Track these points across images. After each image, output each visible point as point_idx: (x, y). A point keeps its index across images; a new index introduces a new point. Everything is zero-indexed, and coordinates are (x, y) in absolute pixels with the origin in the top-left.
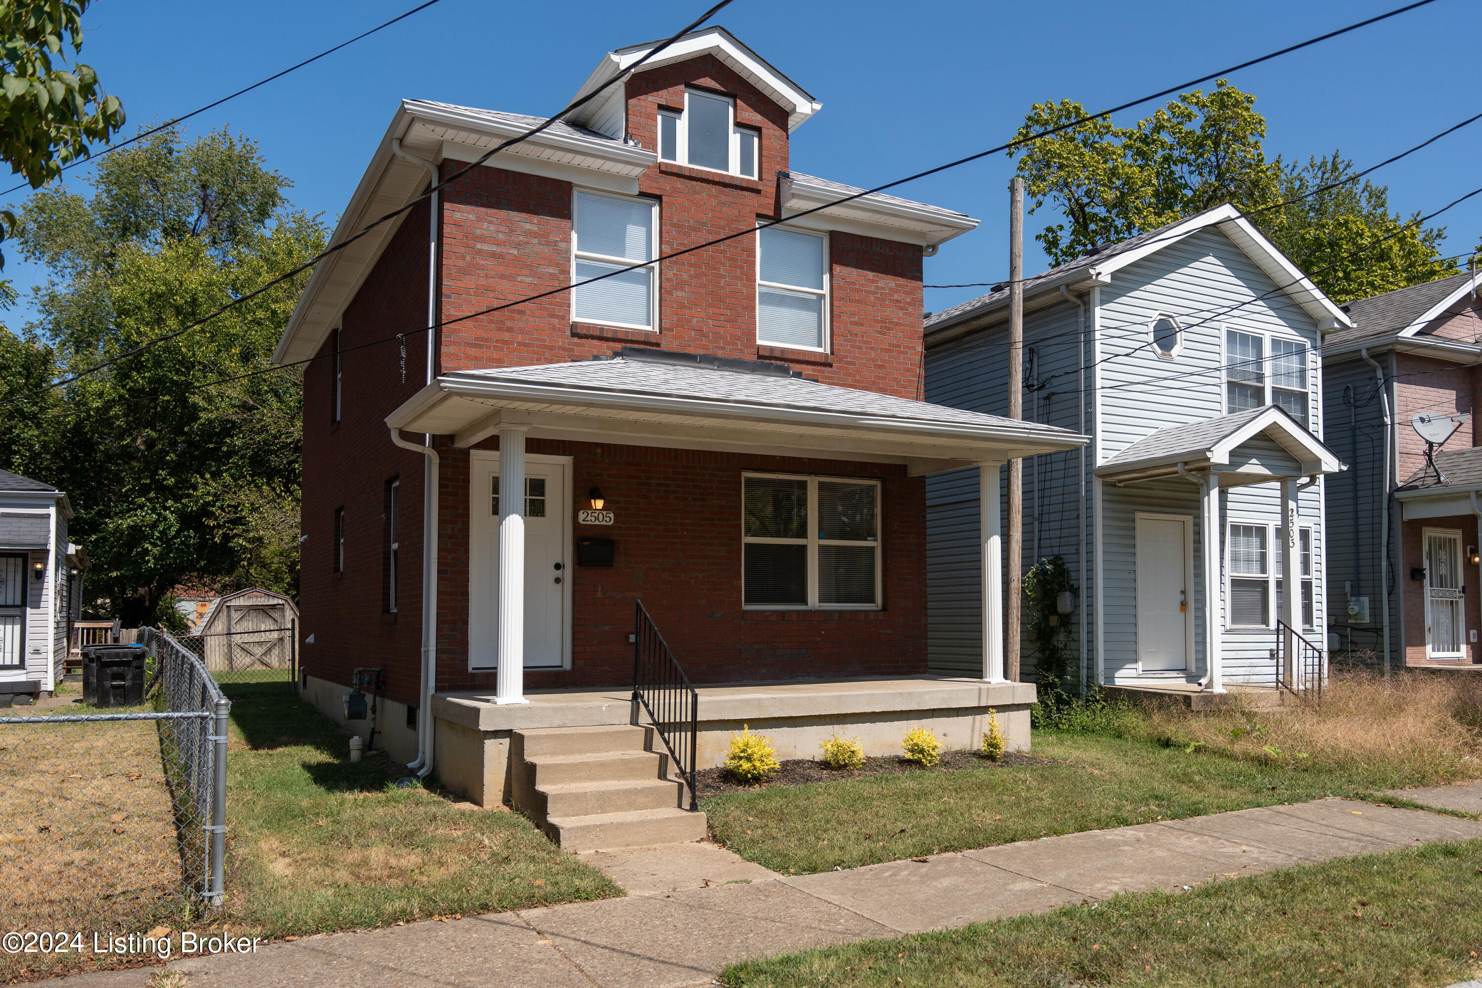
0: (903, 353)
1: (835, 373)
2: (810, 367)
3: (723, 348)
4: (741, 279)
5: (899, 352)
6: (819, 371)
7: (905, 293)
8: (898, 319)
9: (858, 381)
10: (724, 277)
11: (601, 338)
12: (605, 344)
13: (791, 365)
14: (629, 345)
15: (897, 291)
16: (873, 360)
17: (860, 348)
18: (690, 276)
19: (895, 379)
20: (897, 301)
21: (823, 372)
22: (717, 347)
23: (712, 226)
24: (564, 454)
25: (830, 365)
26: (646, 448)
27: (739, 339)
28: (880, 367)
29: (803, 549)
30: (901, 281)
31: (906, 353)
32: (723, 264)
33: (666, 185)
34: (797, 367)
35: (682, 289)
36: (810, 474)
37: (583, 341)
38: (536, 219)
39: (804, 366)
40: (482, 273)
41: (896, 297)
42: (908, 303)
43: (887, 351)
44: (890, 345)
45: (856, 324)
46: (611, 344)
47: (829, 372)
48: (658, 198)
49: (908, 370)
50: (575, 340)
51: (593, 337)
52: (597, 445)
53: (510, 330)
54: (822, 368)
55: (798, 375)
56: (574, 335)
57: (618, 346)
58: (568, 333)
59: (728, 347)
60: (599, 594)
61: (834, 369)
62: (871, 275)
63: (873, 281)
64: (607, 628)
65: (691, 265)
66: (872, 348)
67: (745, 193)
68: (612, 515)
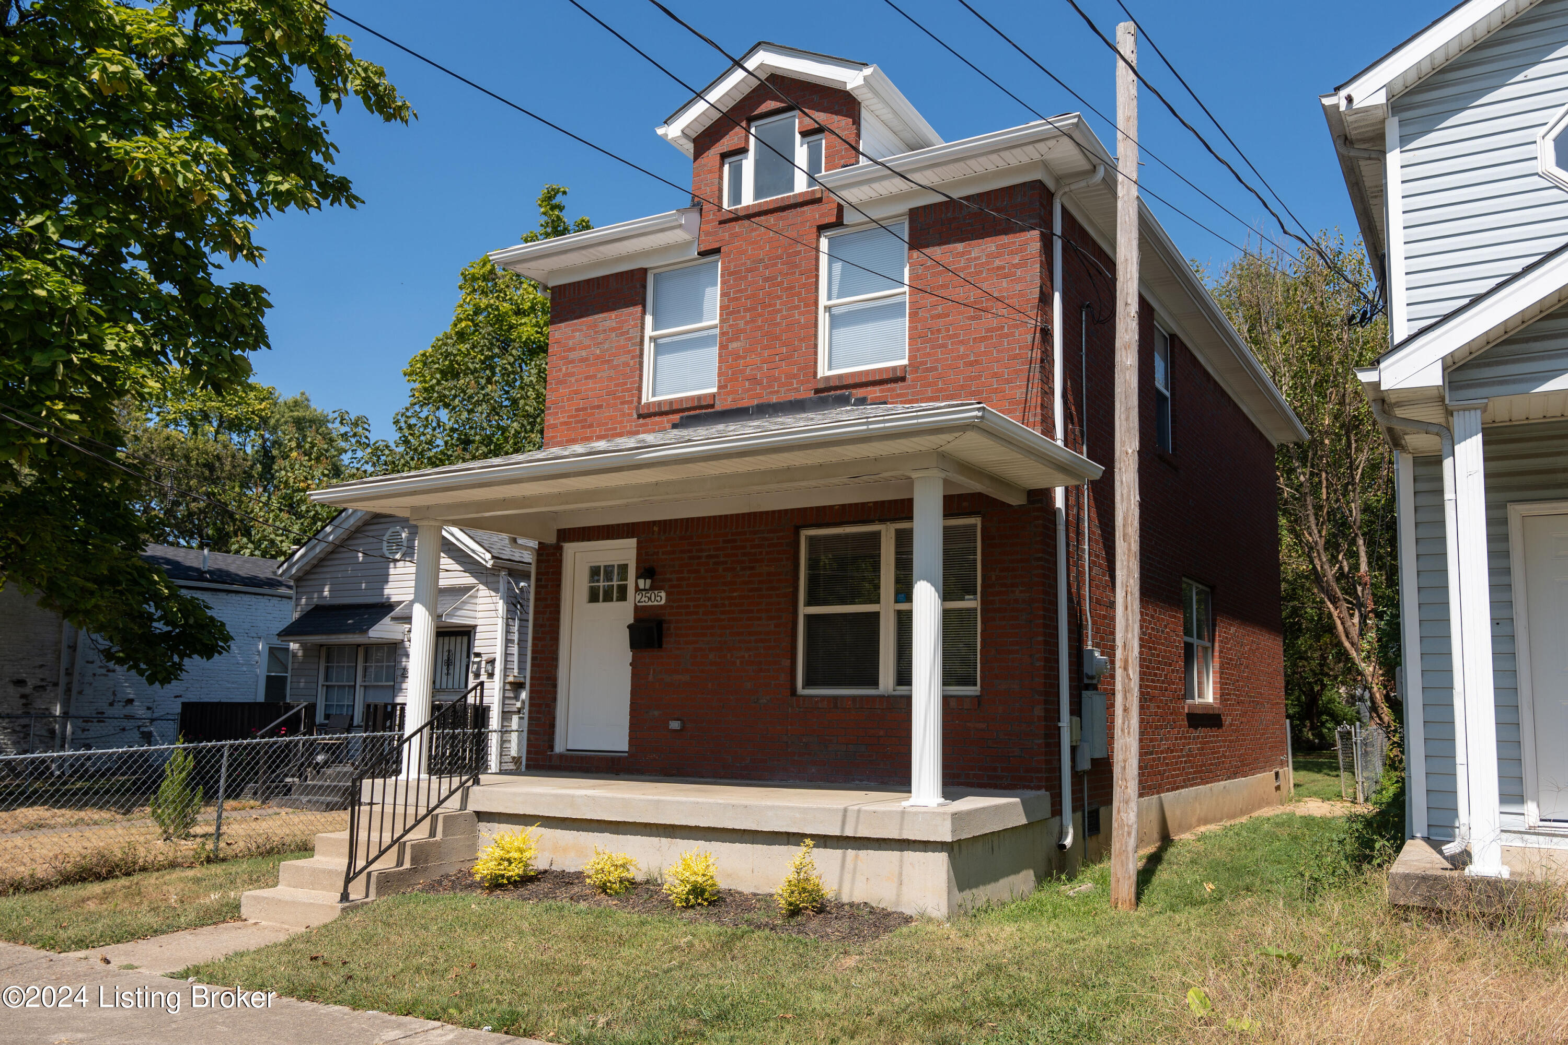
0: (1007, 335)
1: (908, 387)
2: (877, 388)
3: (778, 392)
4: (797, 307)
5: (1001, 336)
6: (889, 390)
7: (1012, 253)
8: (1000, 291)
9: (941, 390)
10: (780, 311)
11: (661, 414)
12: (665, 418)
13: (854, 391)
14: (686, 414)
15: (999, 255)
16: (961, 357)
17: (944, 346)
18: (747, 323)
19: (995, 375)
20: (999, 268)
21: (893, 390)
22: (771, 393)
23: (769, 259)
24: (628, 537)
25: (903, 379)
26: (698, 519)
27: (795, 376)
28: (971, 364)
29: (874, 617)
30: (1005, 239)
31: (1013, 334)
32: (779, 297)
33: (725, 233)
34: (859, 393)
35: (737, 339)
36: (882, 520)
37: (648, 420)
38: (613, 314)
39: (869, 389)
40: (573, 379)
41: (997, 263)
42: (1015, 266)
43: (983, 339)
44: (988, 330)
45: (939, 316)
46: (671, 417)
47: (901, 388)
48: (717, 251)
49: (1015, 357)
50: (641, 421)
51: (655, 414)
52: (654, 522)
53: (591, 426)
54: (893, 385)
55: (862, 401)
56: (640, 416)
57: (676, 417)
58: (635, 416)
59: (783, 390)
60: (651, 677)
61: (909, 382)
62: (960, 247)
63: (963, 254)
64: (656, 713)
65: (746, 310)
66: (962, 342)
67: (805, 208)
68: (663, 594)
